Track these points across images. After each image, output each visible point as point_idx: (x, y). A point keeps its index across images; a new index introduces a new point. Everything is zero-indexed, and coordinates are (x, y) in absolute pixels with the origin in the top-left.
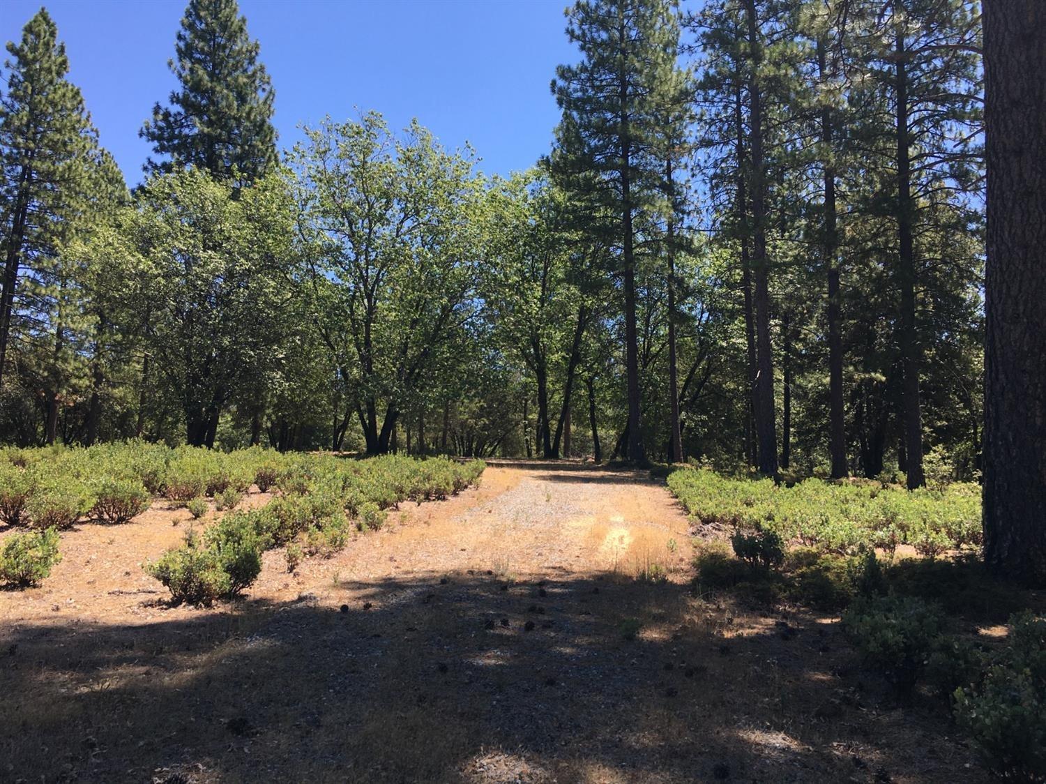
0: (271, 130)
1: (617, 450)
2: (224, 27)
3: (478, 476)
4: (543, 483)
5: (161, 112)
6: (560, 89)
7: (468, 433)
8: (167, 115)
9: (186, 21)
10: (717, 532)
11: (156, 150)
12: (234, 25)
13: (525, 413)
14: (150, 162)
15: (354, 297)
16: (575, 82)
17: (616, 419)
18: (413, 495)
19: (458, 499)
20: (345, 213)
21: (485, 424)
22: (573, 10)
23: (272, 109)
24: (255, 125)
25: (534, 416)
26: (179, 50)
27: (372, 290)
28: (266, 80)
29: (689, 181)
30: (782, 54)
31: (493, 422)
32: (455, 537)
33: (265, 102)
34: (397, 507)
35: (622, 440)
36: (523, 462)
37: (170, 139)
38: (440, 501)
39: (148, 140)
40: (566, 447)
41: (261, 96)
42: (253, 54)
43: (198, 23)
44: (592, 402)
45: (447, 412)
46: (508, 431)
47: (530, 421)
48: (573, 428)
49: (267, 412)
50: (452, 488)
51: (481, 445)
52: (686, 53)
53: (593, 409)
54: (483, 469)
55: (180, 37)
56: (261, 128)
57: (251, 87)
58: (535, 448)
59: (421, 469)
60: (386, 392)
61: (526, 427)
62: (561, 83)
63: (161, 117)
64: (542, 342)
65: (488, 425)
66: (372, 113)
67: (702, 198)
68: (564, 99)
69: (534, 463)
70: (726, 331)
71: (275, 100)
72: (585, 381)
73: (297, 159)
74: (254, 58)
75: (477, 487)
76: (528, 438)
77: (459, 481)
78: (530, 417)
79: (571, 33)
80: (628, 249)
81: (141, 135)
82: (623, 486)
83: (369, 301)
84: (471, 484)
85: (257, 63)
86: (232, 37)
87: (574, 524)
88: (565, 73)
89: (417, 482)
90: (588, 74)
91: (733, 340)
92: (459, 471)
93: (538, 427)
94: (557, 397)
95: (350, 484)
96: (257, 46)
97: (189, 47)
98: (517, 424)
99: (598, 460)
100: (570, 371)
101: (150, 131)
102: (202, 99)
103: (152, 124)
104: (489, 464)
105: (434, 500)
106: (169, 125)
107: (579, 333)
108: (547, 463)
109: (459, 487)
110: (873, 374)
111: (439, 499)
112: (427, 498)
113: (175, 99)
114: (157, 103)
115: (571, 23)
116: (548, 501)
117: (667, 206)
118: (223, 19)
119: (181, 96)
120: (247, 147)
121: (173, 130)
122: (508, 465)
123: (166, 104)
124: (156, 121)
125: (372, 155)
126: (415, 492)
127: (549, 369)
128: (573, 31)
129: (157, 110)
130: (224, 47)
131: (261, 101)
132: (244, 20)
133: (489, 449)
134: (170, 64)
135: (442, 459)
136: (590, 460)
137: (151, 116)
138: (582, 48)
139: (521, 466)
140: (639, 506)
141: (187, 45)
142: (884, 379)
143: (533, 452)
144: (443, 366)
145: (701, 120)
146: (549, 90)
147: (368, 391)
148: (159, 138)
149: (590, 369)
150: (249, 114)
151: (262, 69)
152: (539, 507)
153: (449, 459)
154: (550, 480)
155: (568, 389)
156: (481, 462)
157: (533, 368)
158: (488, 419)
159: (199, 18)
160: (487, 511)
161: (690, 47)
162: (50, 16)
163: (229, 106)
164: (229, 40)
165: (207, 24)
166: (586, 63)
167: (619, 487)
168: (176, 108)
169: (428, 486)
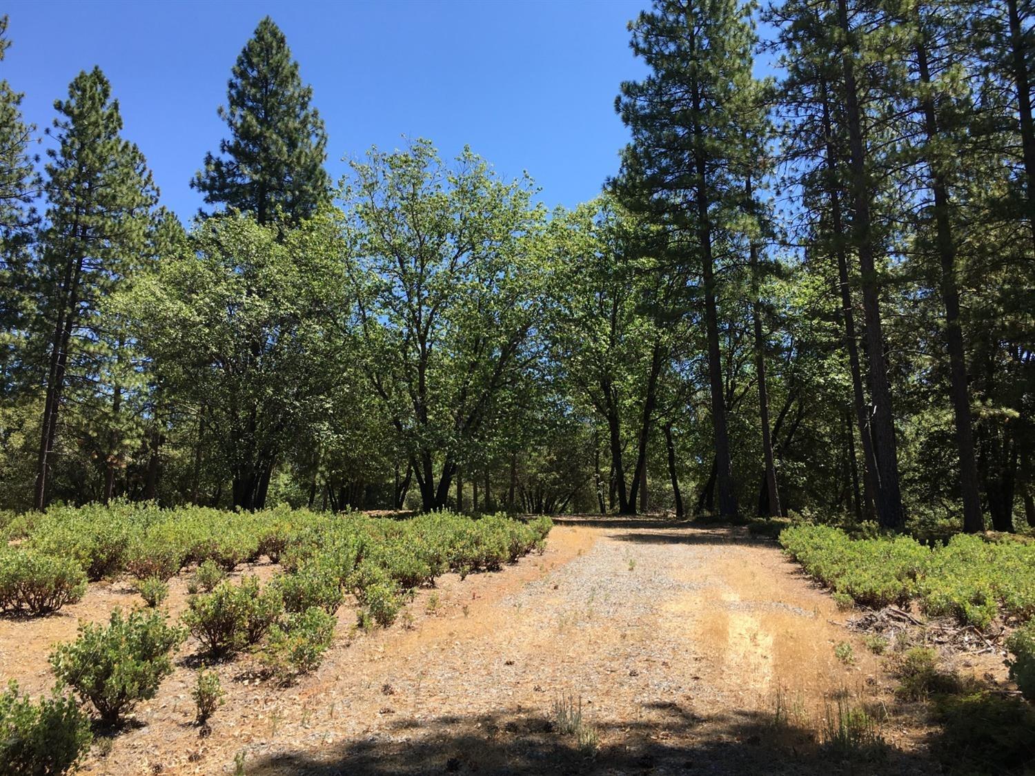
0: (323, 175)
1: (701, 503)
2: (276, 71)
3: (543, 537)
4: (623, 545)
5: (213, 162)
6: (626, 106)
7: (538, 488)
8: (219, 164)
9: (237, 69)
10: (897, 623)
11: (207, 200)
12: (286, 71)
13: (597, 465)
14: (201, 213)
15: (407, 342)
16: (642, 98)
17: (698, 470)
18: (456, 566)
19: (516, 568)
20: (395, 250)
21: (555, 478)
22: (637, 24)
23: (324, 154)
24: (306, 170)
25: (606, 469)
26: (231, 97)
27: (426, 333)
28: (319, 124)
29: (772, 200)
30: (884, 40)
31: (563, 477)
32: (500, 636)
33: (317, 147)
34: (432, 582)
35: (705, 493)
36: (596, 519)
37: (221, 189)
38: (491, 573)
39: (199, 191)
40: (643, 503)
41: (314, 140)
42: (306, 99)
43: (249, 70)
44: (671, 451)
45: (513, 465)
46: (580, 486)
47: (602, 474)
48: (649, 481)
49: (320, 469)
50: (508, 555)
51: (551, 501)
52: (769, 51)
53: (671, 459)
54: (549, 529)
55: (232, 85)
56: (312, 173)
57: (303, 132)
58: (608, 502)
59: (468, 531)
60: (441, 443)
61: (598, 481)
62: (625, 99)
63: (213, 167)
64: (614, 386)
65: (559, 480)
66: (421, 141)
67: (787, 218)
68: (631, 117)
69: (609, 519)
70: (821, 367)
71: (327, 144)
72: (661, 428)
73: (343, 195)
74: (307, 103)
75: (541, 552)
76: (600, 492)
77: (517, 546)
78: (603, 470)
79: (634, 45)
80: (708, 275)
81: (192, 185)
82: (722, 547)
83: (423, 345)
84: (534, 547)
85: (310, 109)
86: (283, 83)
87: (674, 607)
88: (630, 89)
89: (463, 548)
90: (655, 88)
91: (832, 375)
92: (516, 532)
93: (611, 481)
94: (630, 449)
95: (368, 553)
96: (310, 92)
97: (241, 95)
98: (589, 478)
99: (679, 513)
100: (646, 418)
101: (202, 180)
102: (254, 147)
103: (203, 174)
104: (556, 522)
105: (484, 571)
106: (221, 175)
107: (653, 378)
108: (624, 519)
109: (516, 554)
110: (1004, 409)
111: (490, 569)
112: (476, 568)
113: (224, 147)
114: (209, 153)
115: (635, 36)
116: (631, 569)
117: (752, 224)
118: (274, 64)
119: (231, 143)
120: (297, 193)
121: (225, 180)
122: (579, 523)
123: (216, 153)
124: (207, 172)
125: (423, 186)
126: (459, 561)
127: (622, 414)
128: (637, 44)
129: (208, 160)
130: (276, 93)
131: (313, 146)
132: (296, 66)
133: (560, 505)
134: (220, 111)
135: (499, 517)
136: (670, 516)
137: (203, 167)
138: (649, 61)
139: (594, 524)
140: (753, 575)
141: (238, 93)
142: (1017, 414)
143: (607, 507)
144: (506, 413)
145: (783, 133)
146: (614, 109)
147: (422, 442)
148: (210, 188)
149: (666, 414)
150: (299, 158)
151: (315, 114)
152: (622, 580)
153: (508, 518)
154: (631, 540)
155: (644, 436)
156: (548, 519)
157: (605, 414)
158: (558, 473)
159: (251, 64)
160: (552, 586)
161: (773, 43)
162: (103, 74)
163: (280, 152)
164: (280, 85)
165: (259, 72)
166: (653, 75)
167: (717, 548)
168: (227, 158)
169: (476, 553)
